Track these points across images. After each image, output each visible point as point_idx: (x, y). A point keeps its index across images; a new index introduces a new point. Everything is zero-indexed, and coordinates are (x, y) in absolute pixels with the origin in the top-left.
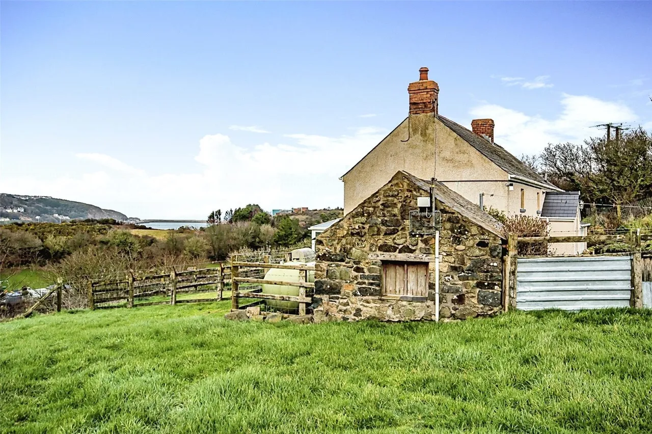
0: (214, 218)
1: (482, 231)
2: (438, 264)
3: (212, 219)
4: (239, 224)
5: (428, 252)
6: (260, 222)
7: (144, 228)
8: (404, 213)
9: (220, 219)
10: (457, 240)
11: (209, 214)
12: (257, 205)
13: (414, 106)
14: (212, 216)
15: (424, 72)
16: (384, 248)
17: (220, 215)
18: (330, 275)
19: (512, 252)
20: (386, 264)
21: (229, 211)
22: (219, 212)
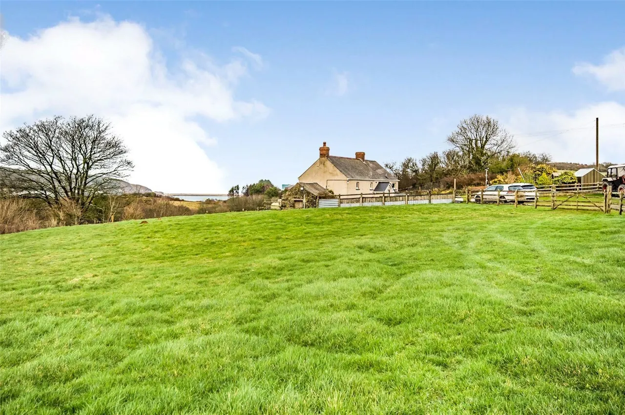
0: (233, 192)
1: (313, 194)
2: (304, 201)
3: (232, 193)
4: (254, 197)
5: (303, 198)
6: (271, 195)
7: (177, 200)
8: (298, 191)
9: (238, 193)
10: (308, 196)
11: (230, 189)
12: (268, 180)
13: (322, 155)
14: (232, 191)
15: (325, 144)
16: (295, 198)
17: (238, 189)
18: (284, 203)
19: (318, 198)
20: (295, 201)
21: (246, 186)
22: (238, 187)
